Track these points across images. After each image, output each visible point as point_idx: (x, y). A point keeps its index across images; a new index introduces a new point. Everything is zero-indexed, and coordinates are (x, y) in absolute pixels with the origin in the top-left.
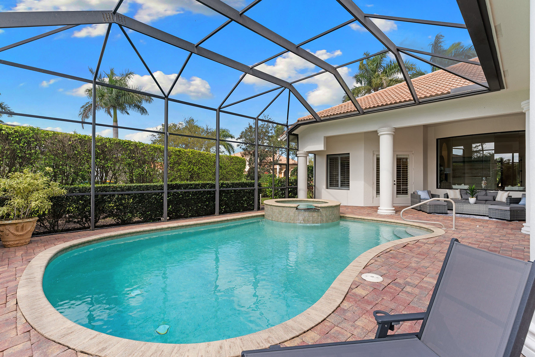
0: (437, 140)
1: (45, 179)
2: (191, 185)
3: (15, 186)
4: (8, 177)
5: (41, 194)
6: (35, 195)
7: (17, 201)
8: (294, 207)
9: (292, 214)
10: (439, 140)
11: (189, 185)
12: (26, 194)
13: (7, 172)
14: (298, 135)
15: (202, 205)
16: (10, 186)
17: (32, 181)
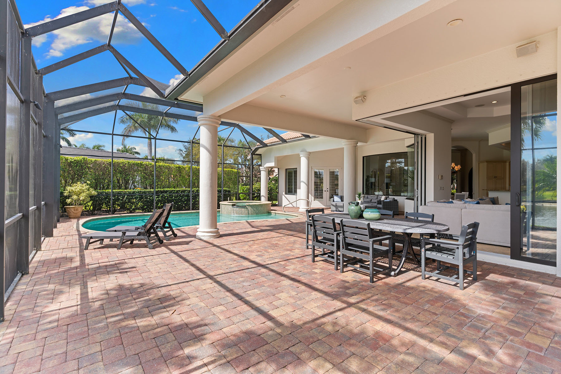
0: (363, 157)
1: (87, 187)
2: (175, 191)
3: (74, 190)
4: (71, 186)
5: (84, 194)
6: (82, 194)
7: (75, 197)
8: (231, 205)
9: (230, 209)
10: (365, 158)
11: (173, 191)
12: (78, 194)
13: (70, 183)
14: (261, 155)
15: (181, 203)
16: (72, 190)
17: (81, 188)
